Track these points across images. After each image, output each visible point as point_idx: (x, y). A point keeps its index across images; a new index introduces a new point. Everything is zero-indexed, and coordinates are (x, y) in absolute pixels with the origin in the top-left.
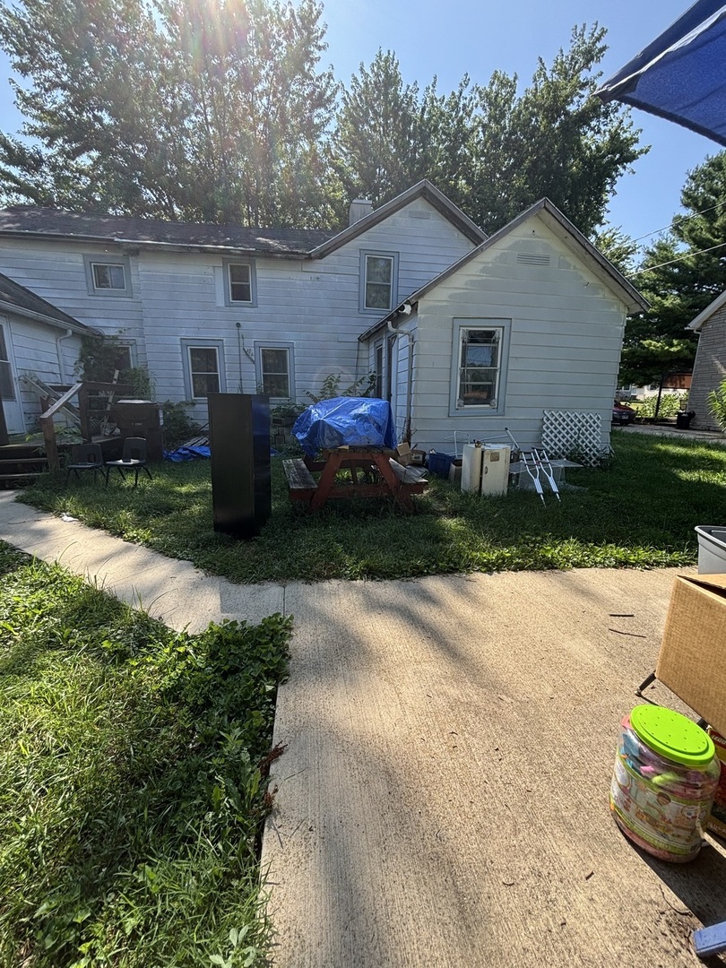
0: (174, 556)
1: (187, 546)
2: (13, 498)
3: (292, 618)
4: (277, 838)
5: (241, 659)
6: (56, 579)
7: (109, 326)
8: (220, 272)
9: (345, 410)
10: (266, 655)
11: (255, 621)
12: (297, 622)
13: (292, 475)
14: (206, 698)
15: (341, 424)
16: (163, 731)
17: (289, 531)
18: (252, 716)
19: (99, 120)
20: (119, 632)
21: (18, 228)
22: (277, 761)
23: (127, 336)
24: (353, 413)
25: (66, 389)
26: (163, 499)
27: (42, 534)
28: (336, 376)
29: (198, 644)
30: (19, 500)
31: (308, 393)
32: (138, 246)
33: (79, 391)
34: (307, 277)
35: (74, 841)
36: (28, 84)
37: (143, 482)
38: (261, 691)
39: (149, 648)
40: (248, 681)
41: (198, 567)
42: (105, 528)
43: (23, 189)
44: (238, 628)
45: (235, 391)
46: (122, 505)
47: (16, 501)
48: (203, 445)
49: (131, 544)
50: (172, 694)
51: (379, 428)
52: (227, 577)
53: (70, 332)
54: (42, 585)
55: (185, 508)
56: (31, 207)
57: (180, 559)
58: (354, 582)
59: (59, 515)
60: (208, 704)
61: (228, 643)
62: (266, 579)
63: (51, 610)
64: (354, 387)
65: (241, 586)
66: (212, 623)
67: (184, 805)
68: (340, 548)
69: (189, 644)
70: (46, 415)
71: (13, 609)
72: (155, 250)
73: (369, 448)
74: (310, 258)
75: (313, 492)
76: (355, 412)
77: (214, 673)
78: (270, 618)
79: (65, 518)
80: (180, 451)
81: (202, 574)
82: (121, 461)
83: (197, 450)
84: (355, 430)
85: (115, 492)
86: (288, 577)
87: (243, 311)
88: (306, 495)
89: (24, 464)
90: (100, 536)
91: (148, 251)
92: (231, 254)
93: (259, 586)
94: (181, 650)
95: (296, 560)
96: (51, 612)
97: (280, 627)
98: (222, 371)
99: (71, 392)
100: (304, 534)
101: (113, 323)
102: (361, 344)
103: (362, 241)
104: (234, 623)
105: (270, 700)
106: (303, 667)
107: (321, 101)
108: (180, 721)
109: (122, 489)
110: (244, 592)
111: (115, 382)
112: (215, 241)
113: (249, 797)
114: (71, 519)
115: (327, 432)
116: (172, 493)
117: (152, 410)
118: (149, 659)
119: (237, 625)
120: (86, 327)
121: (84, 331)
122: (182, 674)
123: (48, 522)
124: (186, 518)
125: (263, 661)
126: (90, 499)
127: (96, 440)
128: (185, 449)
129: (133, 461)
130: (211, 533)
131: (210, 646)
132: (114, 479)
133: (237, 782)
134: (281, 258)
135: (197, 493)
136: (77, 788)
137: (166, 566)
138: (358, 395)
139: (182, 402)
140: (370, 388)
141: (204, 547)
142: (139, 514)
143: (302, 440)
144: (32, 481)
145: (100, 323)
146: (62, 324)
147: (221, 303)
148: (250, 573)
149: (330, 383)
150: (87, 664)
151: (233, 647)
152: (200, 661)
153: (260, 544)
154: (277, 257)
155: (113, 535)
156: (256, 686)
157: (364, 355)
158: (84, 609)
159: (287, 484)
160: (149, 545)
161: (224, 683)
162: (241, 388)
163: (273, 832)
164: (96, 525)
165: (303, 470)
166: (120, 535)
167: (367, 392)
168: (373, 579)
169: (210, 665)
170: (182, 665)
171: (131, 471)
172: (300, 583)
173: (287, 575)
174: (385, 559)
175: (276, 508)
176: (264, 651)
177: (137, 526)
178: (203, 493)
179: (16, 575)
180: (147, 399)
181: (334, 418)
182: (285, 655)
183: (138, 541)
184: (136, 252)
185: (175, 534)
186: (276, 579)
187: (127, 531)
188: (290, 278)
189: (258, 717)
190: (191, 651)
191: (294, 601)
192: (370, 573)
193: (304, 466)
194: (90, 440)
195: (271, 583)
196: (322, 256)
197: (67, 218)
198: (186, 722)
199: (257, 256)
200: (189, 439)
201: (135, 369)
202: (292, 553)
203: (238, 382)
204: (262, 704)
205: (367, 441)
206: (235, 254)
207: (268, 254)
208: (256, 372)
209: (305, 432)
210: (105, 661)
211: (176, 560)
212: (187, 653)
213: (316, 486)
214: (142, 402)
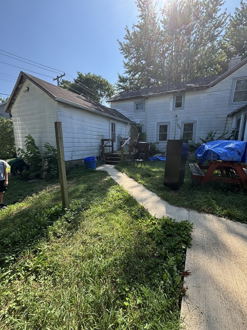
0: (151, 191)
1: (155, 188)
2: (113, 167)
3: (193, 224)
4: (187, 307)
5: (173, 233)
6: (122, 190)
7: (137, 121)
8: (172, 99)
9: (221, 146)
10: (183, 234)
11: (179, 221)
12: (194, 226)
13: (193, 170)
14: (161, 241)
15: (219, 151)
16: (148, 246)
17: (191, 191)
18: (177, 255)
19: (142, 63)
20: (136, 210)
21: (121, 98)
22: (187, 277)
23: (142, 123)
24: (226, 147)
25: (127, 139)
26: (148, 172)
27: (119, 177)
28: (214, 132)
29: (159, 222)
30: (115, 168)
31: (201, 139)
32: (148, 96)
33: (130, 140)
34: (206, 95)
35: (125, 266)
36: (126, 61)
37: (143, 166)
38: (180, 247)
39: (144, 218)
40: (176, 241)
41: (158, 196)
42: (133, 178)
43: (123, 88)
44: (172, 221)
45: (172, 139)
46: (138, 172)
47: (114, 168)
48: (160, 156)
49: (139, 184)
50: (150, 235)
51: (239, 154)
52: (168, 202)
53: (129, 123)
54: (119, 191)
55: (154, 176)
56: (124, 92)
57: (153, 192)
58: (221, 218)
59: (122, 173)
60: (161, 243)
61: (169, 225)
62: (182, 206)
63: (120, 198)
64: (223, 136)
65: (172, 206)
66: (164, 216)
67: (154, 273)
68: (214, 202)
69: (156, 221)
70: (122, 146)
71: (113, 195)
72: (153, 96)
73: (232, 162)
74: (208, 87)
75: (202, 177)
76: (227, 146)
77: (164, 233)
78: (184, 221)
79: (124, 174)
80: (153, 158)
81: (159, 199)
82: (138, 160)
83: (158, 158)
84: (226, 154)
85: (136, 169)
86: (190, 208)
87: (179, 111)
88: (200, 178)
89: (116, 159)
90: (132, 180)
91: (151, 97)
92: (177, 92)
93: (179, 208)
94: (154, 222)
95: (194, 202)
96: (120, 199)
97: (188, 226)
98: (169, 132)
99: (128, 140)
100: (198, 193)
101: (139, 120)
102: (229, 118)
103: (235, 74)
104: (171, 219)
105: (184, 252)
106: (197, 245)
107: (219, 25)
108: (153, 245)
109: (137, 168)
110: (174, 209)
111: (138, 137)
112: (171, 89)
113: (176, 284)
114: (125, 174)
115: (212, 154)
116: (151, 171)
117: (147, 145)
118: (144, 221)
119: (172, 220)
120: (132, 122)
121: (132, 123)
122: (154, 230)
123: (120, 174)
124: (155, 179)
125: (181, 236)
126: (129, 170)
127: (132, 153)
128: (155, 157)
129: (141, 160)
130: (163, 186)
131: (163, 224)
132: (136, 165)
133: (172, 276)
134: (195, 90)
135: (158, 172)
136: (126, 251)
137: (149, 193)
138: (224, 139)
139: (155, 143)
140: (232, 136)
141: (160, 190)
142: (141, 176)
143: (200, 157)
144: (117, 163)
145: (136, 120)
146: (127, 121)
147: (171, 109)
148: (176, 202)
149: (211, 135)
150: (128, 216)
151: (170, 227)
152: (159, 227)
153: (180, 193)
154: (194, 90)
155: (135, 181)
156: (178, 244)
157: (230, 122)
158: (128, 200)
159: (192, 173)
160: (144, 186)
161: (167, 238)
162: (175, 138)
163: (185, 304)
164: (131, 177)
165: (197, 168)
166: (137, 181)
167: (230, 138)
168: (231, 219)
169: (162, 230)
170: (154, 227)
171: (140, 163)
172: (195, 211)
173: (190, 207)
174: (238, 213)
175: (186, 181)
176: (182, 233)
177: (141, 179)
178: (160, 172)
179: (114, 187)
180: (146, 142)
181: (216, 149)
182: (190, 237)
183: (141, 184)
184: (147, 98)
185: (152, 184)
186: (186, 208)
187: (138, 180)
188: (198, 97)
189: (179, 256)
190: (157, 223)
191: (193, 218)
192: (229, 216)
193: (198, 166)
194: (131, 153)
195: (183, 208)
196: (213, 85)
197: (132, 92)
198: (155, 246)
199: (186, 91)
200: (155, 154)
201: (143, 133)
202: (192, 199)
203: (174, 135)
204: (180, 252)
205: (232, 159)
206: (178, 92)
207: (191, 89)
208: (181, 132)
209: (201, 154)
210: (132, 217)
211: (152, 192)
212: (155, 224)
213: (204, 175)
214: (145, 142)
